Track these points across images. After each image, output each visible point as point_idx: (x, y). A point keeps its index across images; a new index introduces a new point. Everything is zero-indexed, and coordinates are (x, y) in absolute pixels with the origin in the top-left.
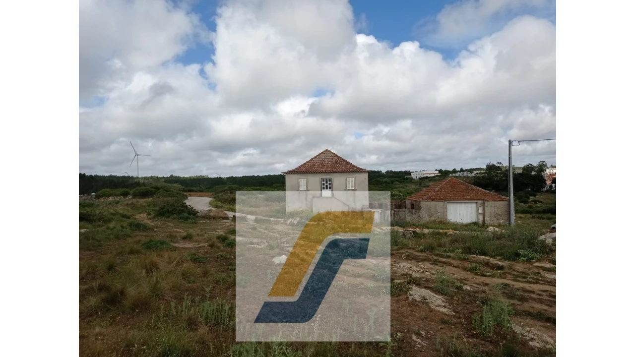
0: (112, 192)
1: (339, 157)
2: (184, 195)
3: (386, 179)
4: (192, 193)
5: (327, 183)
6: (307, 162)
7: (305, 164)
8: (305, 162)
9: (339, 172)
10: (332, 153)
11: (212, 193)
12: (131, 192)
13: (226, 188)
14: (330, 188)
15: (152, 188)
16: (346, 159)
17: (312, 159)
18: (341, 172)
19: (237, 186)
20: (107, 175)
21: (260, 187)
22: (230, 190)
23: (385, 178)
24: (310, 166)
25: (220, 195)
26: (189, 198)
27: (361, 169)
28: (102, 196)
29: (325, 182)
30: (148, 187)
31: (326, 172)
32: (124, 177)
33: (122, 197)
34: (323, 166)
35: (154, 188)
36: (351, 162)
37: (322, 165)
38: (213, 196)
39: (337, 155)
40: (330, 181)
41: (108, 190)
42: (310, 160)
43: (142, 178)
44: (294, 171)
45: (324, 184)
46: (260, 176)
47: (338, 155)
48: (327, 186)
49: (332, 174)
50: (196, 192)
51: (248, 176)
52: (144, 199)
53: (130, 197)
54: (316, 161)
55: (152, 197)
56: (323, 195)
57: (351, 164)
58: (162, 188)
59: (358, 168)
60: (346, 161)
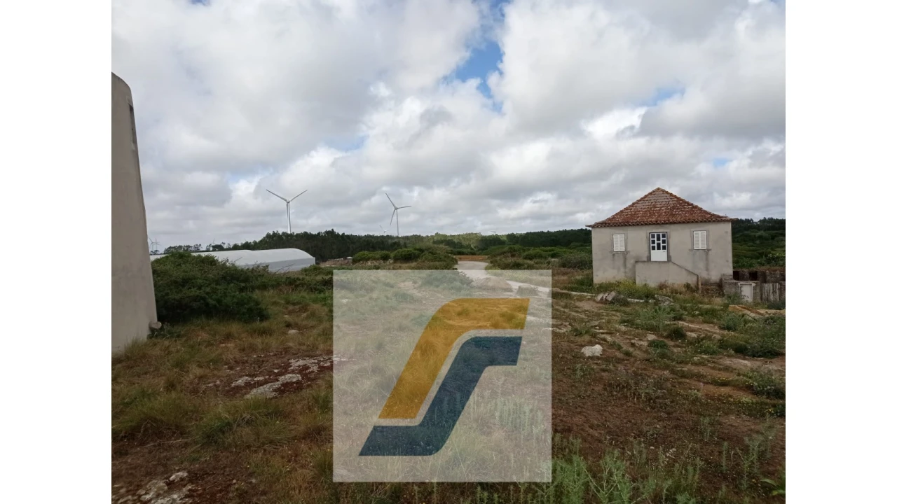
0: (370, 255)
1: (678, 199)
2: (453, 258)
3: (761, 233)
4: (462, 256)
5: (658, 239)
6: (626, 209)
7: (621, 212)
8: (622, 209)
9: (680, 223)
10: (667, 192)
11: (487, 257)
12: (392, 255)
13: (506, 249)
14: (664, 248)
15: (415, 249)
16: (691, 202)
17: (633, 204)
18: (684, 223)
19: (520, 247)
20: (363, 234)
21: (554, 248)
22: (511, 252)
23: (759, 230)
24: (631, 215)
25: (498, 258)
26: (459, 262)
27: (719, 217)
28: (359, 261)
29: (656, 239)
30: (411, 249)
31: (656, 223)
32: (382, 237)
33: (382, 262)
34: (652, 214)
35: (418, 250)
36: (700, 206)
37: (650, 212)
38: (489, 261)
39: (675, 197)
40: (664, 236)
41: (366, 252)
42: (630, 206)
43: (403, 238)
44: (606, 223)
45: (653, 242)
46: (551, 232)
47: (678, 196)
48: (659, 245)
49: (668, 225)
50: (467, 254)
51: (534, 233)
52: (406, 263)
53: (391, 262)
54: (639, 206)
55: (416, 261)
56: (653, 259)
57: (701, 209)
58: (427, 250)
59: (713, 215)
60: (692, 204)
